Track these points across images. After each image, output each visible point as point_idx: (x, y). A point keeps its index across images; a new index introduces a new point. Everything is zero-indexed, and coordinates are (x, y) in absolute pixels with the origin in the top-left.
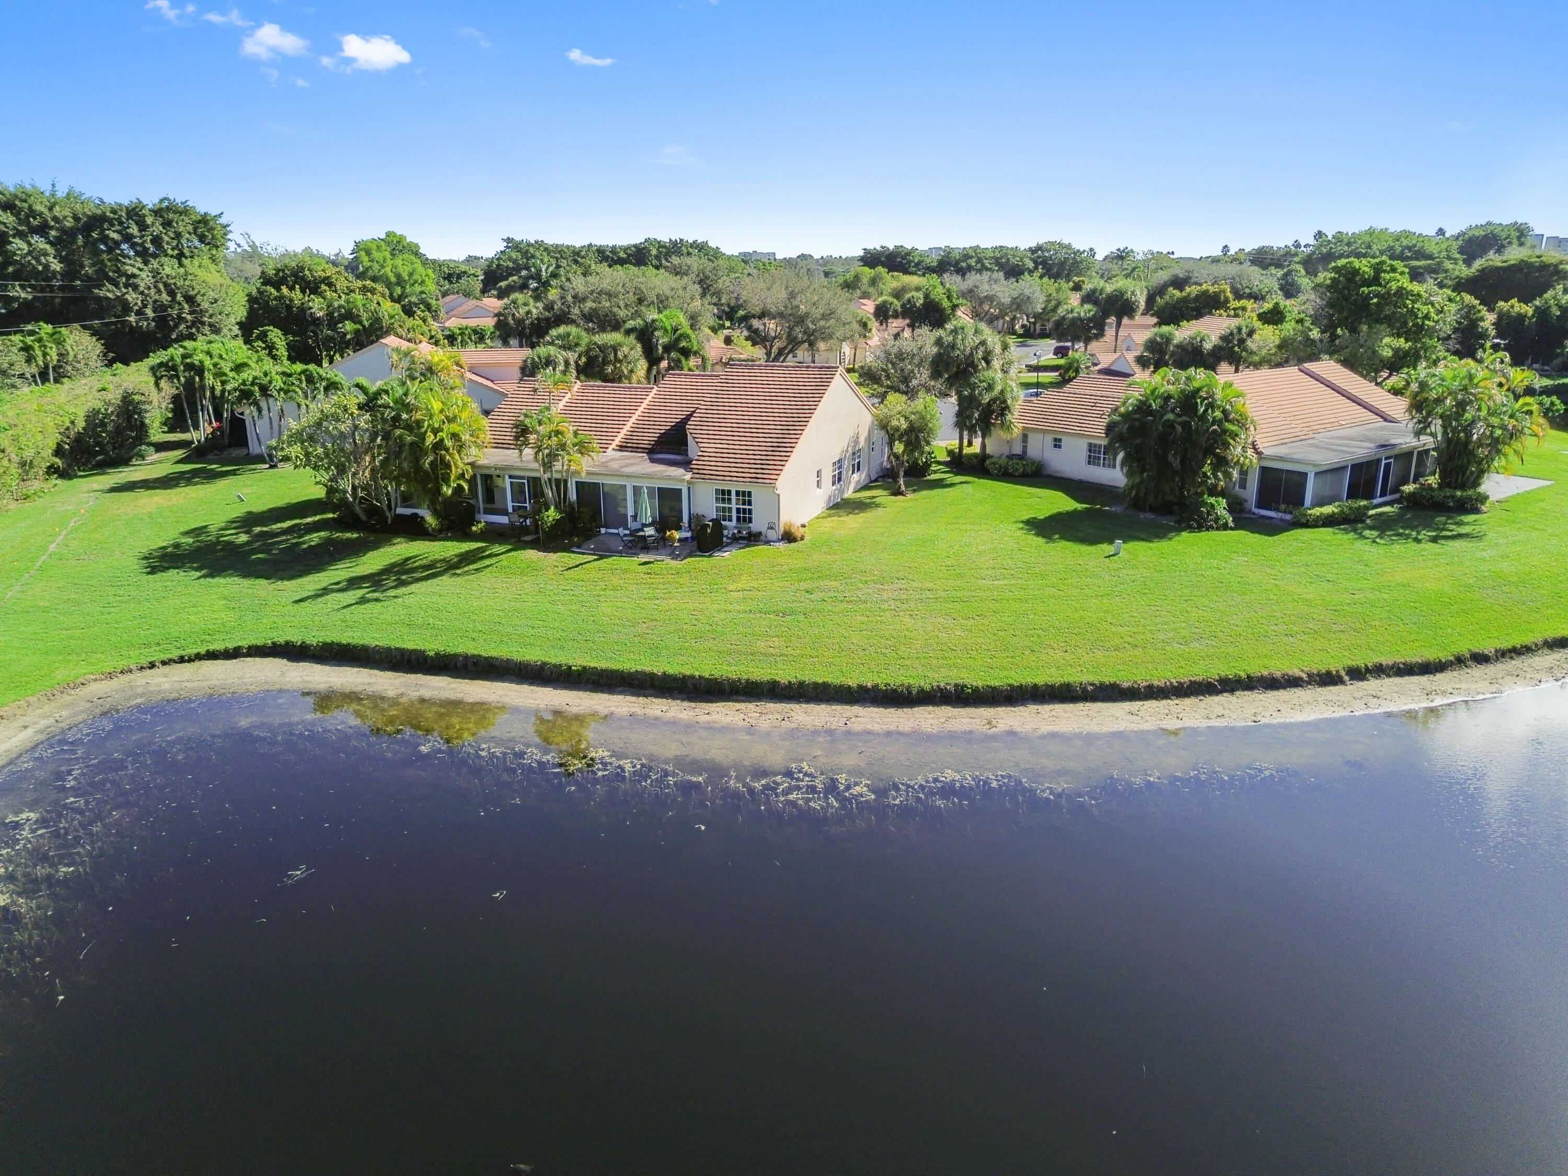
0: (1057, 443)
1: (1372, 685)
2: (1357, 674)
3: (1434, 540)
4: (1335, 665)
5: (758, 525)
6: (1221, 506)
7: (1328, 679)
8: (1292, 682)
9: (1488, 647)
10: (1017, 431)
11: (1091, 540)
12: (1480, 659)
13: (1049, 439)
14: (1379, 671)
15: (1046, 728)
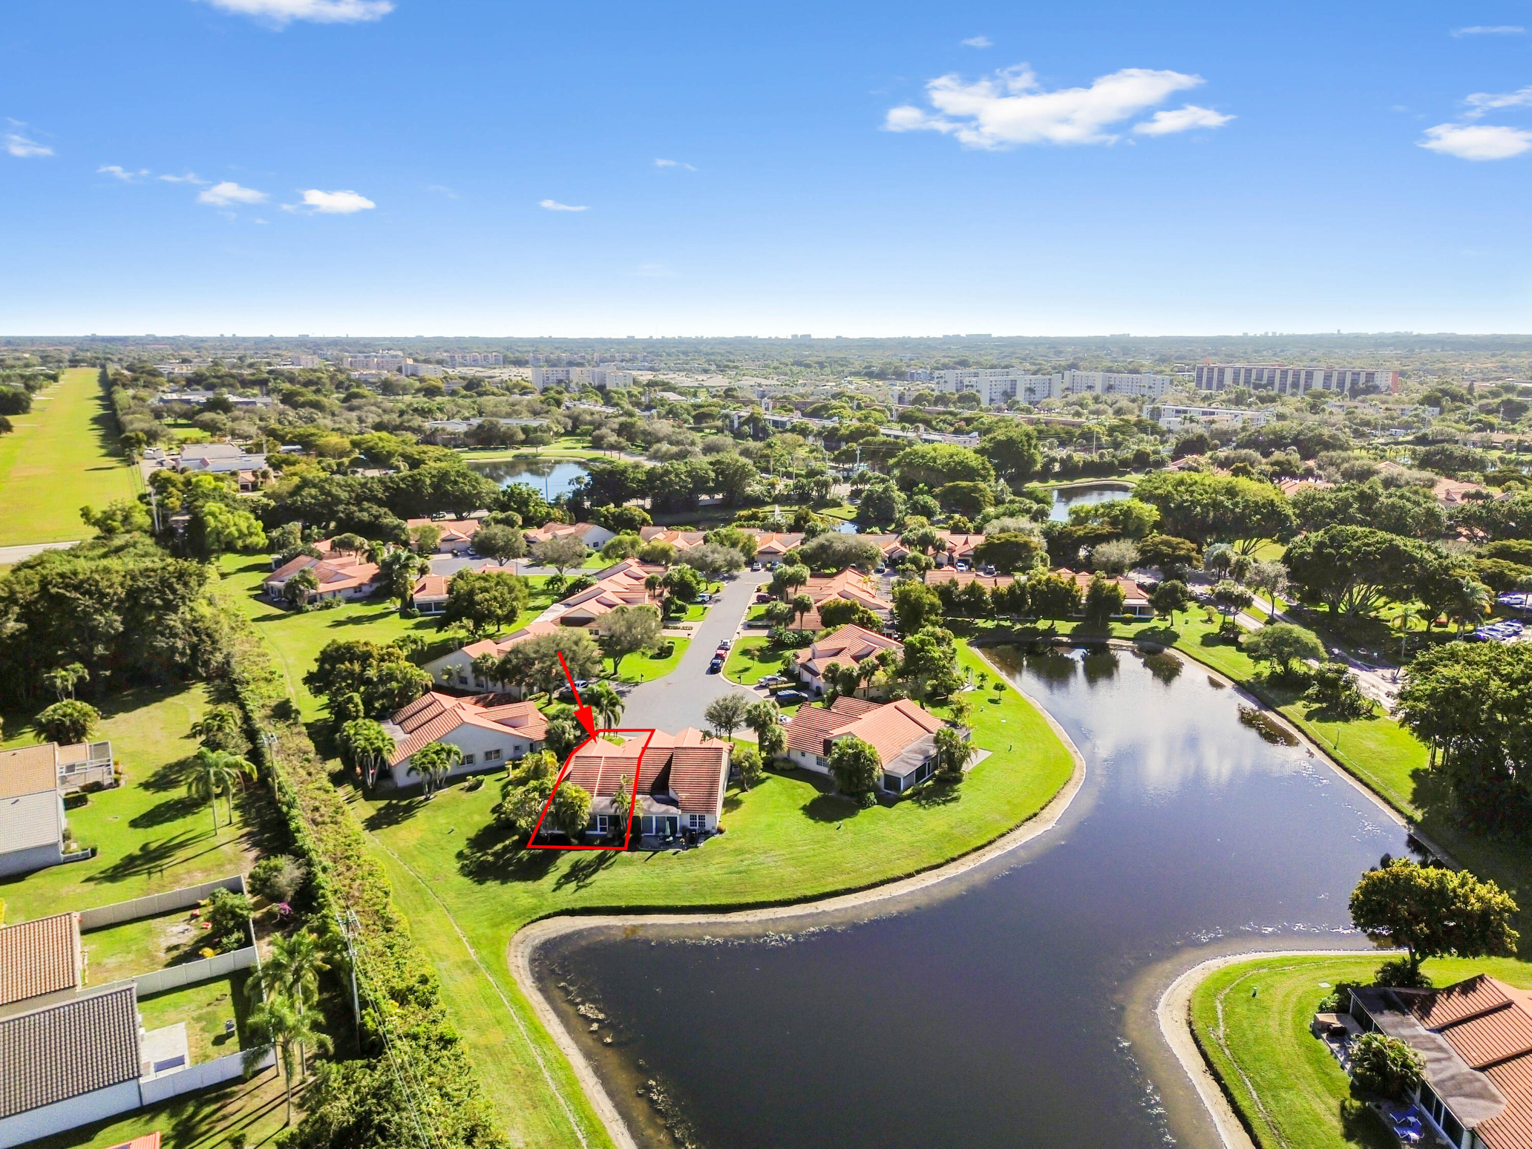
0: (803, 754)
1: (923, 875)
2: (918, 872)
3: (944, 803)
4: (912, 870)
5: (708, 827)
6: (872, 796)
7: (910, 876)
8: (900, 879)
9: (955, 855)
10: (786, 750)
11: (830, 819)
12: (954, 860)
13: (799, 753)
14: (925, 870)
15: (833, 908)
